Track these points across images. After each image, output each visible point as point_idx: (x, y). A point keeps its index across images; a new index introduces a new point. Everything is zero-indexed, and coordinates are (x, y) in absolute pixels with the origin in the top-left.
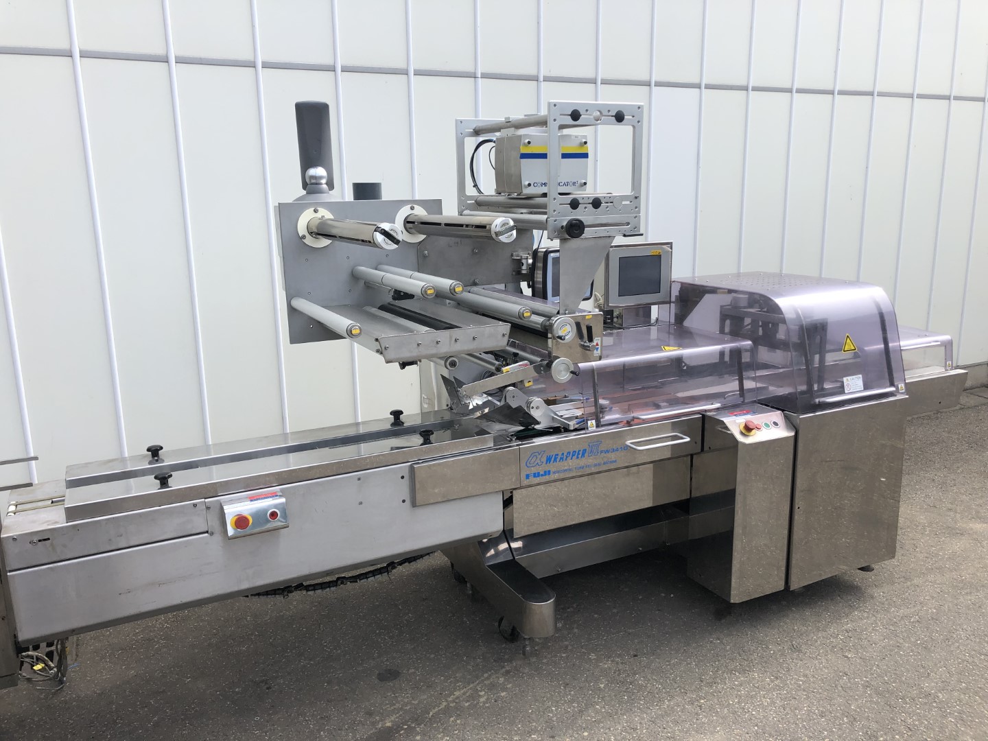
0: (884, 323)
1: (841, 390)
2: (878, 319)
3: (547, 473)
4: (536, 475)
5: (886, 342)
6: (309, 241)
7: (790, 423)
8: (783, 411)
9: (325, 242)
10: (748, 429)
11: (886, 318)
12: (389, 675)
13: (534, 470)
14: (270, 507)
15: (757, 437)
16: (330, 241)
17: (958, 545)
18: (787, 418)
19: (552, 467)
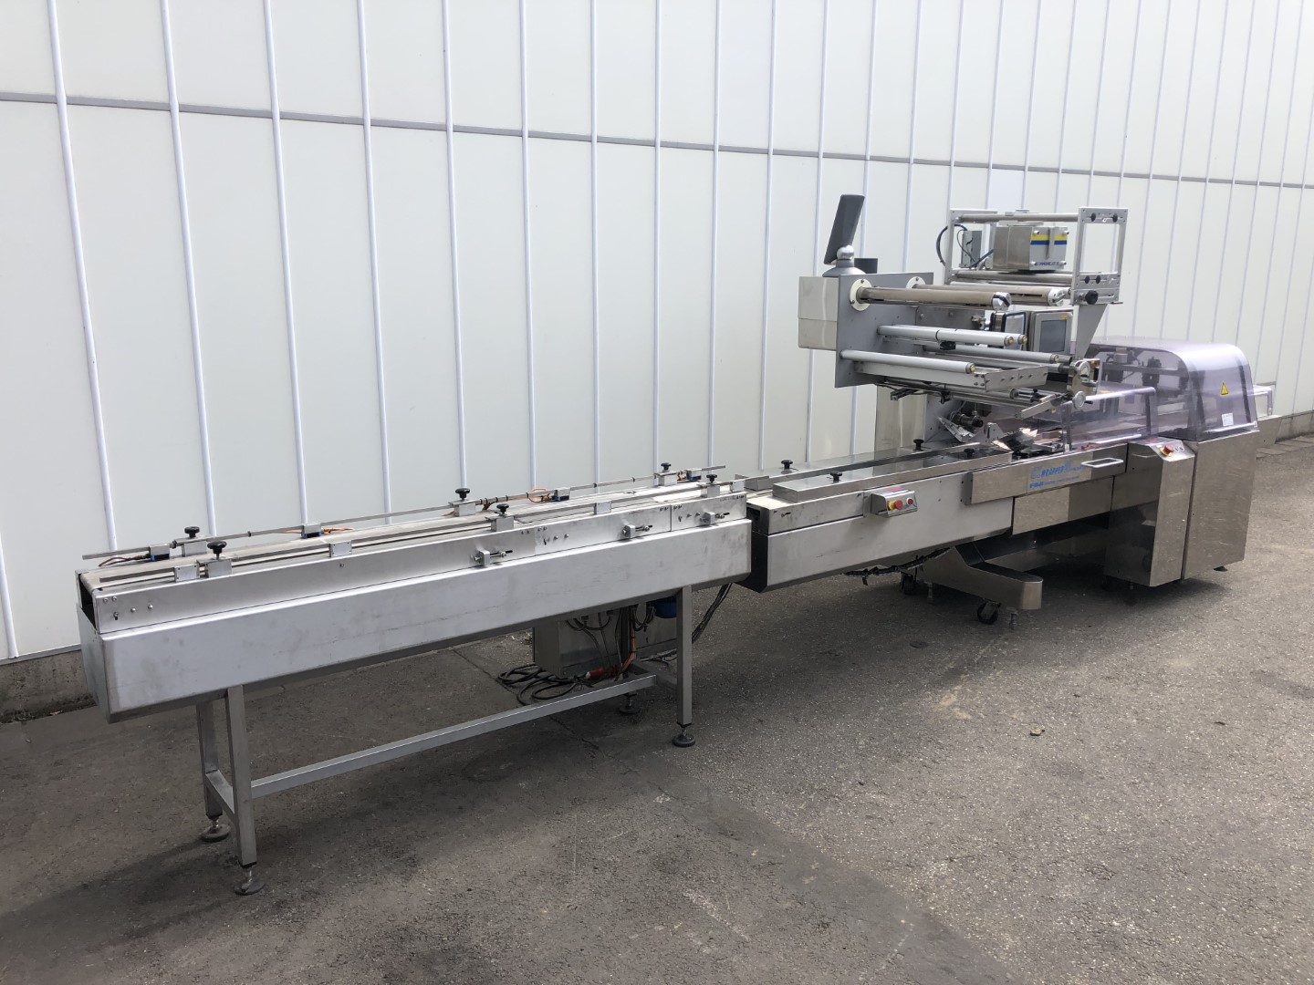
0: (1243, 374)
1: (1220, 424)
2: (1238, 371)
3: (1042, 484)
4: (1036, 485)
5: (1244, 388)
6: (856, 306)
7: (1189, 448)
8: (1182, 440)
9: (866, 306)
10: (1167, 451)
11: (1245, 370)
12: (919, 645)
13: (1035, 481)
14: (906, 497)
15: (1171, 458)
16: (868, 305)
17: (1272, 558)
18: (1185, 444)
19: (1044, 479)
